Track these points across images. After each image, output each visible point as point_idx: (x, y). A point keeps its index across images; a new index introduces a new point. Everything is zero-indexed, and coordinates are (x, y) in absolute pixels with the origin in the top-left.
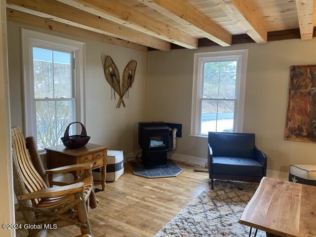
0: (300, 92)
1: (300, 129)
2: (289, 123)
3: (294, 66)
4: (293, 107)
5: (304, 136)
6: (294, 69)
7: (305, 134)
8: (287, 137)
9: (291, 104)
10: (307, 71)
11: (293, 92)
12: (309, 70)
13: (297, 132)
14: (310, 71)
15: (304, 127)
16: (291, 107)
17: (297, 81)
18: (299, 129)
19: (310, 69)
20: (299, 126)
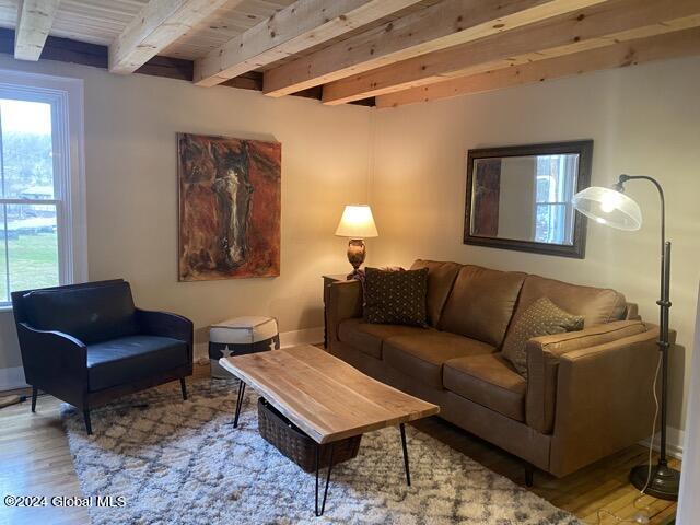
0: (200, 187)
1: (205, 257)
2: (186, 247)
3: (185, 135)
4: (191, 216)
5: (213, 269)
6: (184, 139)
7: (213, 265)
8: (185, 276)
9: (186, 210)
10: (207, 147)
11: (187, 186)
12: (210, 146)
13: (201, 263)
14: (212, 147)
15: (211, 253)
16: (186, 216)
17: (193, 165)
18: (202, 256)
19: (212, 144)
20: (202, 250)
